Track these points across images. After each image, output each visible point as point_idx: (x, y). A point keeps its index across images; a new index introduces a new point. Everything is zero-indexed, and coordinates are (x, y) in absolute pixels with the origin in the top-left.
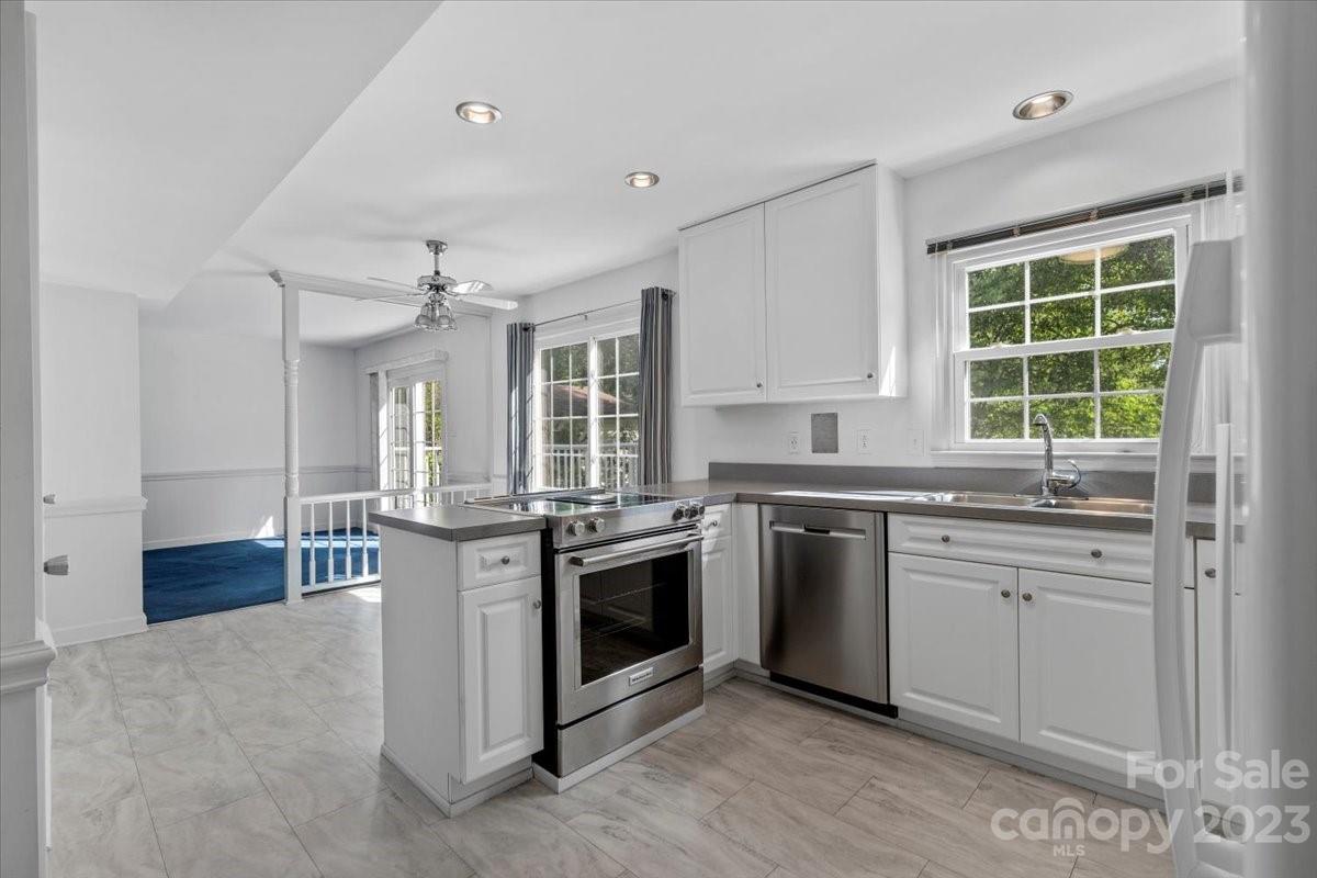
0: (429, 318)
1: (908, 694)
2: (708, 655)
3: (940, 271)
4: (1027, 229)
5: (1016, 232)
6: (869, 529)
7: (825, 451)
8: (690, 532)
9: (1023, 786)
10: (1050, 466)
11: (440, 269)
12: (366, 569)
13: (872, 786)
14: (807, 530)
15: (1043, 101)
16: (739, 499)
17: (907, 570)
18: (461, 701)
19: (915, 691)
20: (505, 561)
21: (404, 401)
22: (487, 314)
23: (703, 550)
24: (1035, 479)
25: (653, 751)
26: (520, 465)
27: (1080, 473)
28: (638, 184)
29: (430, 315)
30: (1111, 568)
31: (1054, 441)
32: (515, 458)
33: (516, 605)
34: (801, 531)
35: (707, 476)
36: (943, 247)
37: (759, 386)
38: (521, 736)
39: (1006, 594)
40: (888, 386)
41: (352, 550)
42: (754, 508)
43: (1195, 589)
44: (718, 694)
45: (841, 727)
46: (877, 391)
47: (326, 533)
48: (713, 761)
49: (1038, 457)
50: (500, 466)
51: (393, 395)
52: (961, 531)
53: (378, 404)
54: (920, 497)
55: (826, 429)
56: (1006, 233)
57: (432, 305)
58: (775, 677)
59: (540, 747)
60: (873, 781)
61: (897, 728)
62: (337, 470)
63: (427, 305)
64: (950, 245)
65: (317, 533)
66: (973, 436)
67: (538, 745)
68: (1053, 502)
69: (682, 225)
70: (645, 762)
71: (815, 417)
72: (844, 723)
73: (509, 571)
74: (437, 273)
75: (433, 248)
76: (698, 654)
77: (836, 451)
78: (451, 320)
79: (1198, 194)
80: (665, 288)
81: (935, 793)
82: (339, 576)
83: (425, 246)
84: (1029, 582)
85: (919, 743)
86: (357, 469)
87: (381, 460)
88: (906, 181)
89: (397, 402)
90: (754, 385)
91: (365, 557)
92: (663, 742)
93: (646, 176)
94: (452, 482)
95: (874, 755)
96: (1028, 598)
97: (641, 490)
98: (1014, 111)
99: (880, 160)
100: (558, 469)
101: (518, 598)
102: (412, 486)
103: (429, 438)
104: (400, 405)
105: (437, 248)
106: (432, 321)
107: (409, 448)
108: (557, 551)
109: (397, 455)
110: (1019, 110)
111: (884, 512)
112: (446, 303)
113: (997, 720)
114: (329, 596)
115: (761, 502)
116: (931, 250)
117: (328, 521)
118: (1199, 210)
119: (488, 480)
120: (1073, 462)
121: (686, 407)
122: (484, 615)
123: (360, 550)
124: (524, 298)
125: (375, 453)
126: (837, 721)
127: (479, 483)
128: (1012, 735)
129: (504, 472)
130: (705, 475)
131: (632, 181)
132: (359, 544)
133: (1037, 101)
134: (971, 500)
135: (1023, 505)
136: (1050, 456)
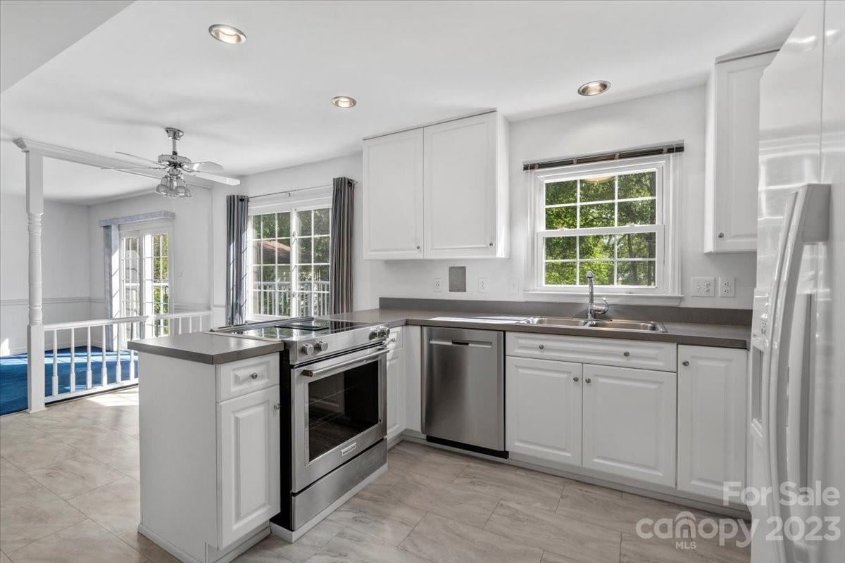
0: (168, 186)
1: (517, 444)
2: (390, 428)
3: (530, 182)
4: (581, 161)
5: (575, 162)
6: (495, 342)
7: (458, 291)
8: (379, 347)
9: (584, 493)
10: (592, 301)
11: (177, 151)
12: (105, 379)
13: (501, 505)
14: (453, 343)
15: (595, 86)
16: (407, 323)
17: (516, 367)
18: (218, 487)
19: (521, 441)
20: (254, 377)
21: (134, 248)
22: (209, 187)
23: (388, 358)
24: (584, 308)
25: (357, 500)
26: (237, 298)
27: (608, 306)
28: (341, 104)
29: (168, 185)
30: (633, 362)
31: (594, 286)
32: (233, 293)
33: (261, 409)
34: (450, 344)
35: (378, 307)
36: (533, 167)
37: (418, 248)
38: (264, 505)
39: (576, 380)
40: (501, 252)
41: (93, 364)
42: (418, 328)
43: (677, 372)
44: (393, 453)
45: (475, 468)
46: (495, 254)
47: (68, 350)
48: (399, 502)
49: (586, 296)
50: (220, 298)
51: (124, 243)
52: (550, 342)
53: (111, 251)
54: (522, 321)
55: (458, 276)
56: (569, 162)
57: (170, 178)
58: (430, 439)
59: (277, 510)
60: (502, 502)
61: (508, 465)
62: (71, 301)
63: (166, 177)
64: (537, 166)
65: (60, 351)
66: (547, 283)
67: (276, 510)
68: (595, 322)
69: (366, 136)
70: (352, 510)
71: (451, 269)
72: (478, 465)
73: (257, 383)
74: (175, 153)
75: (172, 133)
76: (384, 430)
77: (465, 291)
78: (186, 190)
79: (670, 150)
80: (350, 178)
81: (538, 504)
82: (79, 386)
83: (164, 131)
84: (589, 372)
85: (523, 473)
86: (90, 300)
87: (114, 292)
88: (512, 124)
89: (128, 248)
90: (415, 247)
91: (105, 370)
92: (363, 493)
93: (347, 100)
94: (178, 310)
95: (499, 484)
96: (588, 381)
97: (331, 318)
98: (579, 90)
99: (498, 109)
100: (266, 303)
101: (262, 403)
102: (141, 314)
103: (157, 276)
104: (131, 251)
105: (175, 134)
106: (170, 189)
107: (139, 284)
108: (292, 367)
109: (128, 289)
110: (581, 90)
111: (503, 330)
112: (182, 178)
113: (569, 455)
114: (71, 403)
115: (422, 325)
116: (526, 168)
117: (70, 340)
118: (669, 159)
119: (209, 309)
120: (604, 299)
121: (366, 260)
122: (237, 419)
123: (100, 364)
124: (241, 177)
125: (108, 287)
126: (472, 464)
127: (203, 311)
128: (577, 463)
129: (224, 302)
130: (377, 306)
131: (337, 103)
132: (99, 359)
133: (591, 86)
134: (549, 322)
135: (577, 325)
136: (592, 296)
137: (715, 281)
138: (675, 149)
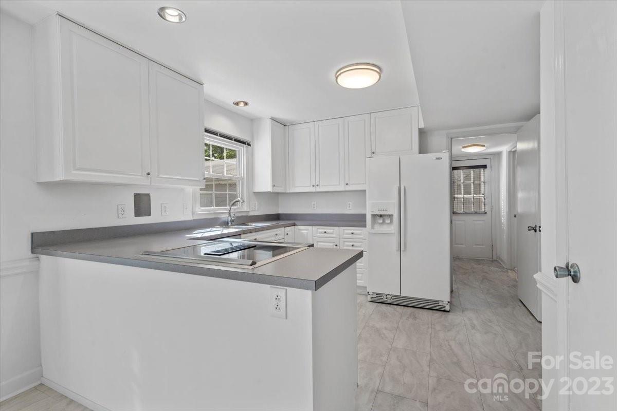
71: (136, 195)
77: (150, 215)
79: (247, 144)
136: (230, 212)
138: (249, 145)
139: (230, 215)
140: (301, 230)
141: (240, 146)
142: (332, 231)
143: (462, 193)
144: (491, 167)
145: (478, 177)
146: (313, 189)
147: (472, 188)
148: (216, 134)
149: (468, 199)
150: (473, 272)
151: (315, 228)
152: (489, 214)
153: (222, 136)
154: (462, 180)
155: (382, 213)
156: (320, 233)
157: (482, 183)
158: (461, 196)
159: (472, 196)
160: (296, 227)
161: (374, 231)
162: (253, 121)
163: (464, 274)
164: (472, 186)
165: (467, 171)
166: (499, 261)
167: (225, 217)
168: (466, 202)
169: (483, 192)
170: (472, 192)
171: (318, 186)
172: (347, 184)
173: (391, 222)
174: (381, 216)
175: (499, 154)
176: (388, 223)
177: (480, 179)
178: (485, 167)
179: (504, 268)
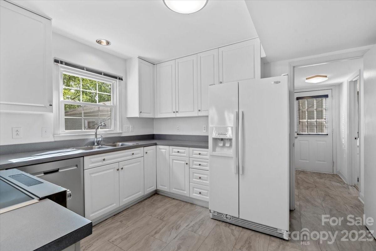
1: (92, 215)
14: (45, 173)
15: (104, 41)
30: (134, 156)
39: (118, 170)
52: (107, 156)
66: (66, 129)
79: (119, 79)
96: (122, 169)
98: (96, 40)
111: (83, 157)
113: (115, 204)
116: (56, 61)
136: (96, 134)
137: (129, 127)
138: (121, 79)
139: (96, 137)
140: (161, 149)
141: (112, 80)
142: (184, 151)
143: (306, 118)
144: (332, 96)
145: (320, 105)
146: (173, 115)
147: (315, 114)
148: (83, 68)
149: (311, 123)
150: (316, 187)
151: (171, 147)
152: (330, 136)
153: (88, 70)
154: (306, 108)
155: (222, 137)
156: (175, 152)
157: (324, 110)
158: (305, 120)
159: (315, 120)
160: (157, 146)
161: (214, 153)
162: (126, 61)
163: (307, 189)
164: (315, 112)
165: (310, 100)
166: (340, 175)
167: (92, 138)
168: (310, 125)
169: (324, 118)
170: (315, 118)
171: (177, 112)
172: (199, 111)
173: (231, 145)
174: (222, 139)
175: (340, 85)
176: (228, 147)
177: (322, 106)
178: (326, 96)
179: (345, 183)
